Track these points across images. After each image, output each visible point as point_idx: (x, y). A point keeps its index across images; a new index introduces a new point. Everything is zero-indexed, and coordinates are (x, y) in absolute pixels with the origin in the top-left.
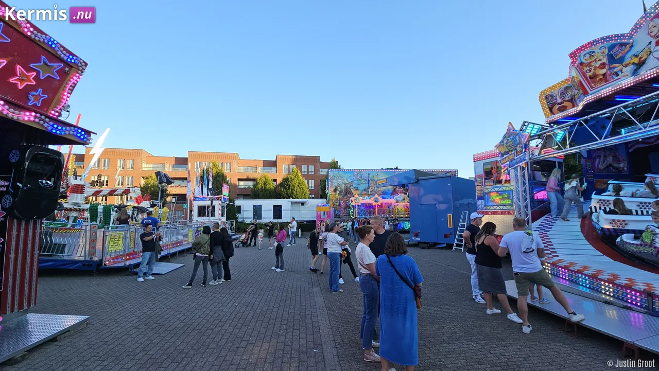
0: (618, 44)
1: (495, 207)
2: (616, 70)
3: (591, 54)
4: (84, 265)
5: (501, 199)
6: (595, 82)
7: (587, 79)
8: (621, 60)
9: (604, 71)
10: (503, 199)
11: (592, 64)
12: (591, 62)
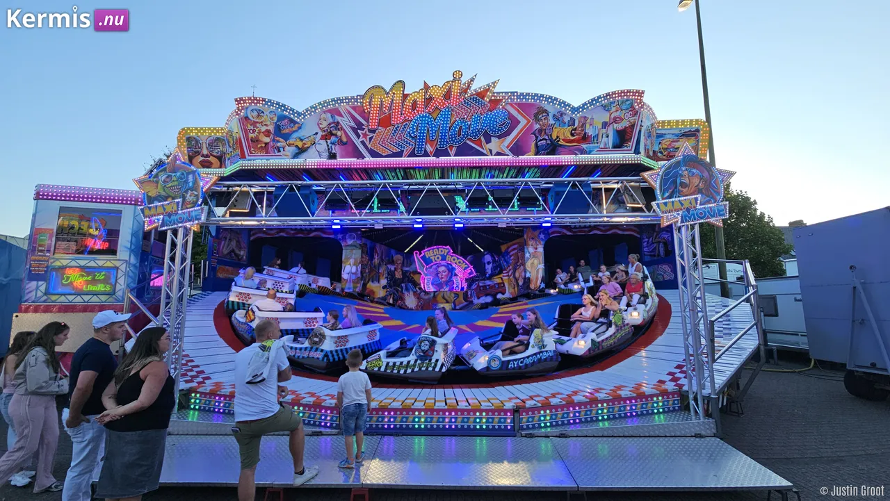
0: (289, 118)
1: (71, 298)
2: (279, 144)
3: (260, 113)
5: (87, 283)
6: (255, 147)
7: (248, 139)
8: (286, 137)
9: (267, 140)
10: (94, 282)
11: (258, 125)
12: (257, 123)
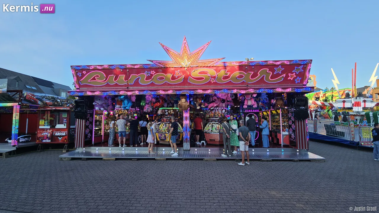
4: (350, 143)
